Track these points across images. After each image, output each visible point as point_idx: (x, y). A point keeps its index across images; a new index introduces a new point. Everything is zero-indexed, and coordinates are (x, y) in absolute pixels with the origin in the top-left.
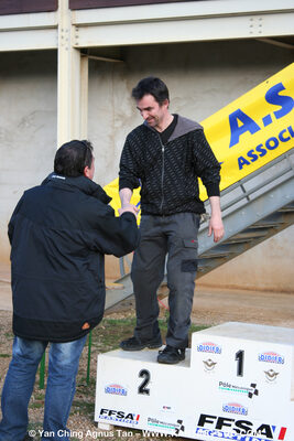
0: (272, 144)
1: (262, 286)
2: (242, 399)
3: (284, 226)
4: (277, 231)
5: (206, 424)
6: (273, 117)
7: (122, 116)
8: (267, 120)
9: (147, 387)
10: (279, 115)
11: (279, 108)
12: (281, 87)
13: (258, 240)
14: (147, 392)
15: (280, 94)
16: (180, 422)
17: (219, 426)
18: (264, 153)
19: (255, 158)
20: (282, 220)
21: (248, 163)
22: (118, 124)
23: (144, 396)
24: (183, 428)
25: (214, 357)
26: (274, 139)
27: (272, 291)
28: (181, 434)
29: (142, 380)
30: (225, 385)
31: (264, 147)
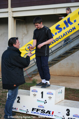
0: (57, 39)
1: (58, 74)
2: (43, 104)
3: (61, 60)
4: (60, 61)
5: (34, 110)
6: (57, 33)
7: (24, 34)
8: (56, 34)
9: (19, 101)
10: (59, 32)
11: (59, 30)
12: (59, 25)
13: (55, 63)
14: (19, 102)
15: (59, 27)
16: (27, 110)
17: (37, 111)
18: (55, 42)
19: (53, 43)
20: (61, 58)
21: (51, 44)
22: (24, 36)
23: (19, 103)
24: (28, 112)
25: (36, 93)
26: (58, 38)
27: (60, 76)
28: (28, 113)
29: (18, 99)
30: (38, 100)
31: (55, 40)
